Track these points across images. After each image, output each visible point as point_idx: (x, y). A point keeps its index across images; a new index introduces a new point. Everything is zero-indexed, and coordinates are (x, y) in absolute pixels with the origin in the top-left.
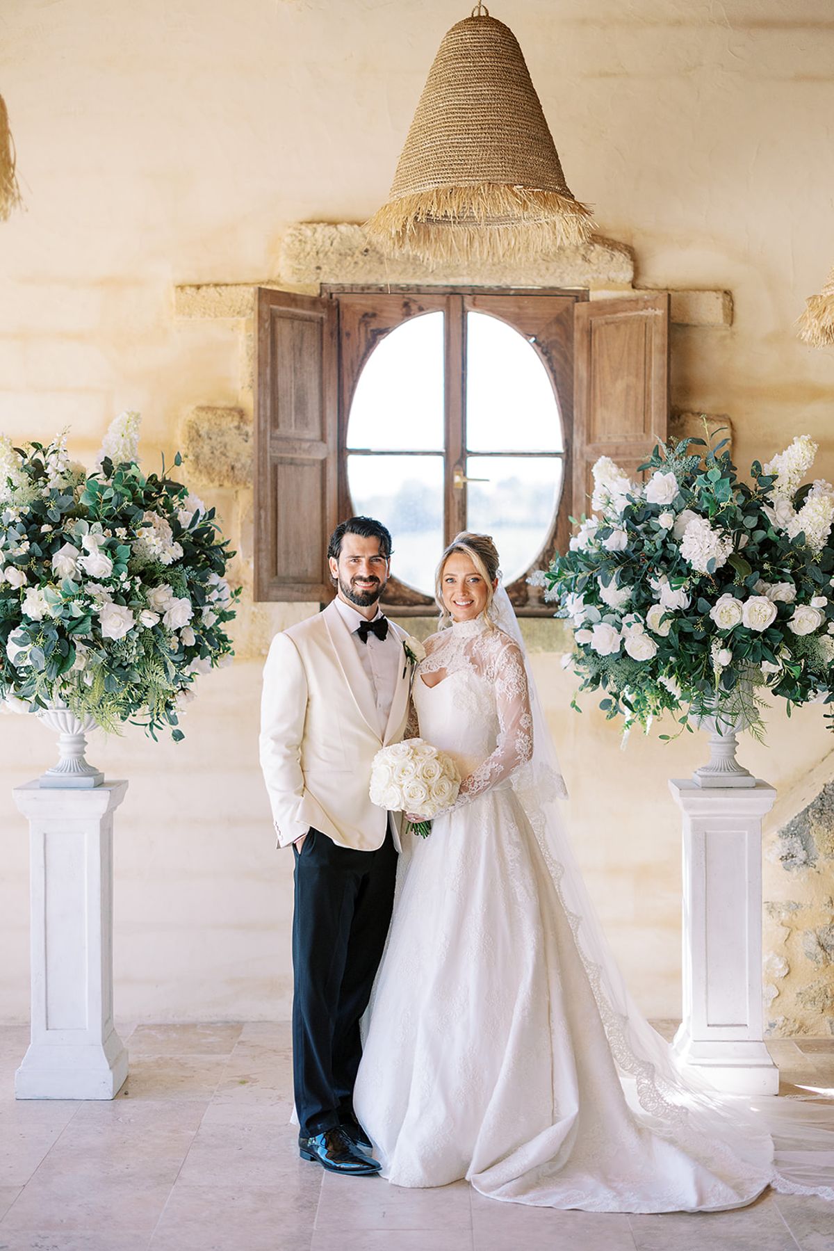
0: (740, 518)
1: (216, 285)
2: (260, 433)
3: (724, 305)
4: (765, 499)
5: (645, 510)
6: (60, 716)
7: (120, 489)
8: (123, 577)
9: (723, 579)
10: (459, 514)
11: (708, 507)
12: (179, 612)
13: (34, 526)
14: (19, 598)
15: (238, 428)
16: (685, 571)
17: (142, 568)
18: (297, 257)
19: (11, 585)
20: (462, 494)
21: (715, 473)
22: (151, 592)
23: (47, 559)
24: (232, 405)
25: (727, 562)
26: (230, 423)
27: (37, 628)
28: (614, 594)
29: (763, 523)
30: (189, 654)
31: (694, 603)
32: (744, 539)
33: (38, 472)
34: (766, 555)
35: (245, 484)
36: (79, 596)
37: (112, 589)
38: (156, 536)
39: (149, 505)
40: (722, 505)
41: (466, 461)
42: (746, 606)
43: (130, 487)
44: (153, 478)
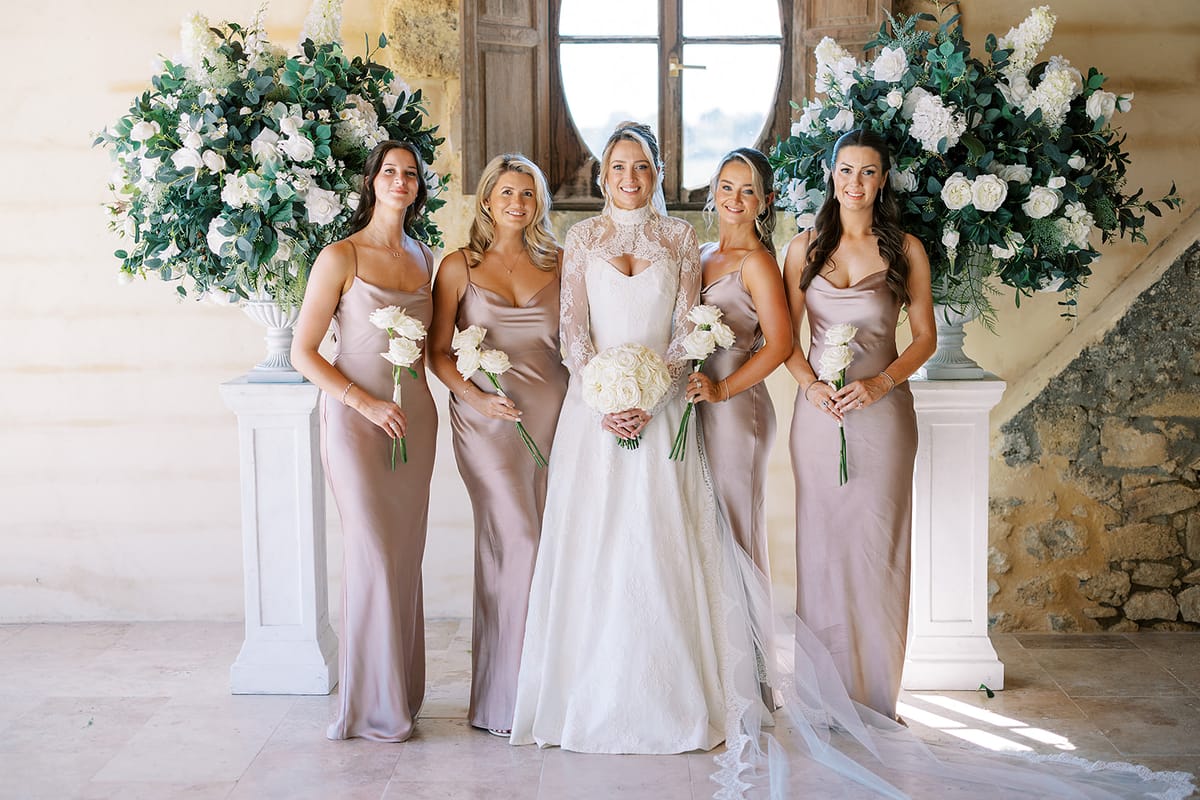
0: (972, 96)
2: (467, 18)
4: (999, 76)
5: (873, 88)
6: (267, 309)
7: (324, 70)
8: (328, 160)
9: (956, 159)
10: (674, 103)
11: (939, 84)
13: (234, 109)
14: (218, 185)
15: (446, 15)
16: (913, 152)
17: (346, 153)
19: (210, 170)
20: (677, 83)
21: (948, 47)
23: (247, 143)
25: (960, 143)
26: (438, 10)
29: (998, 101)
31: (922, 185)
32: (978, 117)
33: (236, 53)
34: (1001, 134)
35: (454, 74)
37: (314, 171)
38: (360, 119)
39: (352, 89)
40: (955, 80)
41: (682, 48)
42: (975, 185)
43: (333, 69)
44: (357, 61)
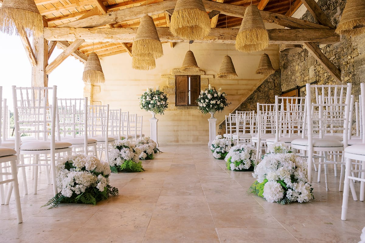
1: (165, 75)
3: (213, 76)
6: (153, 113)
7: (158, 92)
11: (210, 93)
12: (164, 103)
13: (151, 95)
16: (208, 99)
18: (173, 72)
19: (149, 100)
22: (161, 101)
23: (152, 98)
24: (167, 86)
26: (167, 88)
27: (152, 104)
28: (202, 101)
30: (165, 107)
31: (209, 101)
36: (155, 101)
37: (158, 101)
42: (213, 101)
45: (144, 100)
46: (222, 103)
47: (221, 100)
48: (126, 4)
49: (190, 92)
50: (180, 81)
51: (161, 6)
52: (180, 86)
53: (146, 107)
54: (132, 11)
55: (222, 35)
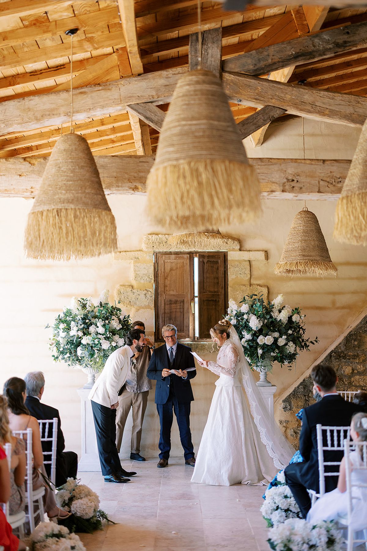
0: (265, 316)
1: (125, 252)
3: (265, 255)
4: (272, 311)
5: (240, 314)
6: (89, 370)
7: (105, 310)
8: (108, 333)
9: (260, 332)
11: (256, 313)
12: (121, 342)
13: (84, 320)
14: (81, 339)
15: (132, 291)
16: (251, 330)
17: (112, 331)
18: (147, 244)
19: (79, 336)
22: (114, 337)
23: (88, 329)
24: (130, 284)
25: (261, 328)
26: (129, 289)
27: (86, 346)
29: (271, 317)
31: (253, 338)
33: (84, 306)
34: (271, 325)
36: (97, 338)
37: (104, 336)
38: (115, 322)
39: (112, 314)
40: (260, 312)
41: (194, 299)
42: (266, 338)
43: (107, 310)
44: (112, 307)
45: (63, 334)
46: (291, 344)
47: (290, 332)
48: (10, 82)
49: (196, 300)
50: (168, 268)
51: (114, 93)
52: (167, 282)
53: (68, 355)
54: (29, 110)
55: (293, 180)
